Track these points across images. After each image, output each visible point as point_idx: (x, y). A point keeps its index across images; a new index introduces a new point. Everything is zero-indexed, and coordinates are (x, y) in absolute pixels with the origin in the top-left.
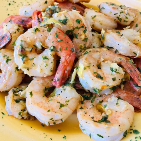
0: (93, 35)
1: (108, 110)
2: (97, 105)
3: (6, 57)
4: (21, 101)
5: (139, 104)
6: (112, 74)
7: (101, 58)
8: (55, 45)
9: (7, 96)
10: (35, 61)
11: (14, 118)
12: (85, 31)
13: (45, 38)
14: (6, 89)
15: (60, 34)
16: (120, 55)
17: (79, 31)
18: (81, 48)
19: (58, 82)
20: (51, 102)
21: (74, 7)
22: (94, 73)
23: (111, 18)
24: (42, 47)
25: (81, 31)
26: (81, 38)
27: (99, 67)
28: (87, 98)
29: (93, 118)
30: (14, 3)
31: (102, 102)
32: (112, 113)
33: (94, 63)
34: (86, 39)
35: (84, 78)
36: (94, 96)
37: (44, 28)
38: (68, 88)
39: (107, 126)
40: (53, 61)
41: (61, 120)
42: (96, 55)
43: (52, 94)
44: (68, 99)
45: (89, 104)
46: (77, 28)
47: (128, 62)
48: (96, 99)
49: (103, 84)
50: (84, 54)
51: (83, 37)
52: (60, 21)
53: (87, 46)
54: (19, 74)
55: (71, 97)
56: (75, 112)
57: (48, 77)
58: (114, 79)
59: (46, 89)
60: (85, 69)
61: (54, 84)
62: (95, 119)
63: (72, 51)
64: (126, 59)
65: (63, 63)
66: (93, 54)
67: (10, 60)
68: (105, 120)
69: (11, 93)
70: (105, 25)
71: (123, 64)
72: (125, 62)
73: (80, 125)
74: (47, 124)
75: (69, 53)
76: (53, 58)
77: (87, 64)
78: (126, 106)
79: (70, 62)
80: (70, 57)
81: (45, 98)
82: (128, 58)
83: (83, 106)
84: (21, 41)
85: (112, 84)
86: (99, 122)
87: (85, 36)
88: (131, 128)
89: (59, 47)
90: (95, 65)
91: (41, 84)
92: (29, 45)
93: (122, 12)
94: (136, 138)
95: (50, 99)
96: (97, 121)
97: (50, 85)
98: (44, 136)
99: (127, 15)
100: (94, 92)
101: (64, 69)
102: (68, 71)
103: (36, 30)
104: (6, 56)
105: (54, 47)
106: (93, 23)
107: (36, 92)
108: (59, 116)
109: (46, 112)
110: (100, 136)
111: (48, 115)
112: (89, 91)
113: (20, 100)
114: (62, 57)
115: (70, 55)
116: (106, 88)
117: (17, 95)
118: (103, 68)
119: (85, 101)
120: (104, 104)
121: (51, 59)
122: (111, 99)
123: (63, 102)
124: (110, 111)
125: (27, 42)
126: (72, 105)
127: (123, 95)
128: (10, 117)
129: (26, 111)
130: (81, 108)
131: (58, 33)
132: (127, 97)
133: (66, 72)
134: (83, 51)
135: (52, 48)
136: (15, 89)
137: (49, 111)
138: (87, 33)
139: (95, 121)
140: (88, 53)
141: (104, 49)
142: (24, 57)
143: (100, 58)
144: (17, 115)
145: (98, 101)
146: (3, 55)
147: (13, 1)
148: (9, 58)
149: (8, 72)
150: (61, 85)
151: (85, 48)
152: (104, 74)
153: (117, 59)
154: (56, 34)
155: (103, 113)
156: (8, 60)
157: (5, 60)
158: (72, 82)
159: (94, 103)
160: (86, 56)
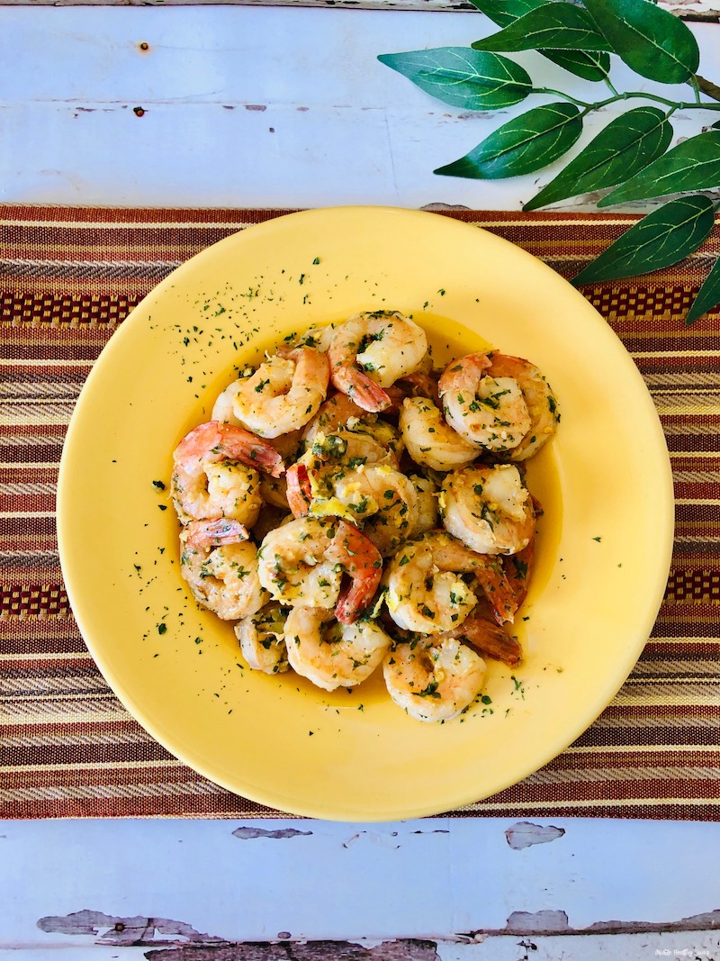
0: (420, 490)
1: (439, 668)
2: (421, 651)
3: (237, 567)
4: (273, 644)
6: (452, 607)
7: (435, 566)
8: (342, 560)
9: (239, 627)
11: (265, 676)
12: (403, 512)
13: (323, 548)
15: (353, 538)
16: (475, 553)
17: (391, 512)
18: (394, 543)
19: (346, 616)
20: (337, 658)
22: (419, 605)
23: (467, 445)
25: (394, 513)
26: (394, 525)
27: (429, 584)
28: (402, 642)
29: (412, 684)
30: (196, 335)
31: (428, 647)
32: (446, 677)
33: (417, 578)
34: (405, 524)
36: (416, 637)
37: (320, 530)
38: (367, 627)
39: (434, 702)
40: (338, 588)
42: (424, 561)
44: (367, 652)
45: (405, 652)
46: (387, 508)
47: (490, 569)
48: (419, 643)
50: (401, 563)
51: (399, 522)
52: (352, 506)
53: (406, 537)
54: (265, 596)
56: (380, 669)
58: (454, 618)
59: (323, 625)
60: (401, 600)
61: (338, 618)
62: (415, 689)
63: (376, 568)
64: (488, 562)
65: (359, 588)
66: (418, 559)
67: (247, 573)
68: (432, 691)
69: (248, 625)
72: (484, 568)
75: (371, 572)
76: (339, 583)
77: (404, 591)
79: (371, 585)
80: (373, 579)
81: (324, 646)
83: (394, 655)
84: (276, 556)
86: (423, 694)
87: (404, 519)
89: (352, 565)
90: (422, 583)
91: (312, 617)
92: (291, 564)
93: (495, 437)
95: (334, 648)
96: (419, 692)
97: (331, 618)
99: (505, 440)
101: (360, 597)
102: (368, 600)
103: (304, 538)
104: (237, 564)
105: (341, 565)
111: (333, 682)
114: (355, 581)
115: (372, 576)
117: (262, 630)
118: (436, 589)
119: (399, 646)
120: (434, 651)
121: (334, 580)
122: (449, 643)
123: (360, 659)
124: (442, 673)
125: (289, 560)
126: (376, 659)
127: (474, 631)
128: (254, 673)
129: (287, 663)
130: (392, 662)
131: (348, 538)
133: (364, 601)
136: (257, 618)
137: (335, 676)
138: (407, 513)
139: (414, 694)
140: (408, 561)
141: (443, 541)
142: (281, 585)
143: (432, 566)
144: (270, 671)
145: (424, 646)
147: (196, 329)
148: (244, 570)
150: (352, 622)
152: (436, 605)
153: (467, 563)
154: (346, 541)
155: (431, 674)
156: (242, 574)
157: (235, 573)
158: (374, 615)
159: (416, 651)
160: (403, 569)
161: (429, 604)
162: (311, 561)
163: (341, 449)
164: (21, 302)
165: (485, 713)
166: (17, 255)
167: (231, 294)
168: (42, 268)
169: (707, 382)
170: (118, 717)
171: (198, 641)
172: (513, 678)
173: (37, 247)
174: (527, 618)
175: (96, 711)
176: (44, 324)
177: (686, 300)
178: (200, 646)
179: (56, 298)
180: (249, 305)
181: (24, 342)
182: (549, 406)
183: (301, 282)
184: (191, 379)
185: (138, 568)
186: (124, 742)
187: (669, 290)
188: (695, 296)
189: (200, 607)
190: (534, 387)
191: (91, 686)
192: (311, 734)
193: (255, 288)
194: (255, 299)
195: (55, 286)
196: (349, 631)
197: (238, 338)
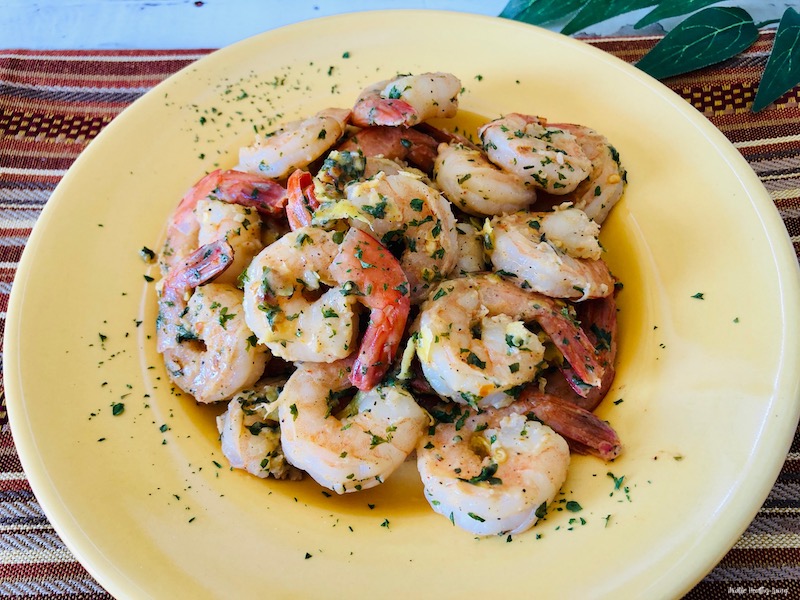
0: (461, 232)
1: (497, 449)
2: (472, 435)
3: (219, 309)
4: (265, 430)
5: (587, 432)
6: (509, 354)
7: (483, 307)
8: (354, 280)
9: (223, 416)
10: (301, 322)
11: (248, 477)
12: (436, 232)
13: (329, 260)
14: (220, 397)
15: (368, 247)
16: (537, 295)
17: (421, 231)
18: (426, 280)
19: (364, 378)
20: (349, 432)
21: (406, 141)
22: (462, 351)
23: (516, 178)
24: (320, 283)
25: (424, 233)
26: (426, 251)
27: (476, 332)
28: (444, 419)
29: (458, 471)
30: (215, 116)
31: (485, 427)
32: (507, 458)
33: (462, 322)
34: (440, 253)
35: (434, 366)
36: (463, 412)
37: (323, 233)
38: (393, 393)
39: (491, 491)
40: (351, 322)
41: (377, 478)
42: (468, 300)
43: (349, 407)
44: (392, 423)
45: (449, 435)
46: (414, 223)
47: (560, 316)
48: (469, 420)
49: (485, 383)
50: (435, 298)
51: (431, 247)
52: (367, 208)
53: (442, 272)
54: (256, 354)
55: (400, 418)
56: (412, 456)
57: (338, 362)
58: (514, 368)
59: (332, 395)
60: (437, 340)
61: (354, 383)
62: (463, 475)
63: (401, 293)
64: (555, 307)
65: (379, 325)
66: (459, 295)
67: (232, 316)
68: (489, 476)
69: (234, 408)
70: (497, 201)
71: (543, 321)
72: (550, 315)
73: (425, 491)
74: (339, 491)
75: (393, 297)
76: (351, 314)
77: (441, 328)
78: (544, 439)
79: (396, 321)
80: (397, 310)
81: (332, 420)
82: (559, 303)
83: (433, 439)
84: (264, 269)
85: (508, 380)
86: (475, 481)
87: (438, 244)
88: (562, 497)
89: (367, 284)
90: (465, 328)
91: (318, 382)
92: (285, 280)
93: (549, 161)
94: (572, 521)
95: (345, 422)
96: (469, 478)
97: (343, 385)
98: (333, 521)
99: (562, 167)
100: (463, 402)
101: (380, 342)
102: (392, 347)
103: (302, 241)
104: (219, 305)
105: (352, 284)
106: (462, 196)
107: (307, 406)
108: (370, 469)
109: (335, 458)
110: (477, 518)
111: (342, 466)
112: (450, 398)
113: (263, 426)
114: (373, 311)
115: (396, 305)
116: (493, 391)
117: (251, 413)
118: (486, 336)
119: (439, 427)
120: (489, 433)
121: (346, 315)
122: (510, 420)
123: (381, 432)
124: (501, 452)
125: (282, 274)
126: (405, 438)
127: (543, 409)
128: (235, 475)
129: (281, 456)
130: (429, 446)
131: (362, 246)
132: (554, 412)
133: (386, 349)
134: (432, 285)
135: (348, 287)
136: (246, 397)
137: (344, 455)
138: (442, 234)
139: (462, 480)
140: (445, 293)
141: (492, 280)
142: (272, 314)
143: (479, 308)
144: (256, 469)
145: (474, 427)
146: (211, 304)
147: (214, 110)
148: (229, 313)
149: (226, 352)
150: (372, 385)
151: (438, 279)
152: (487, 352)
153: (528, 306)
154: (357, 248)
155: (486, 459)
156: (225, 319)
157: (216, 318)
158: (402, 375)
159: (464, 433)
160: (439, 304)
161: (477, 350)
162: (312, 281)
163: (358, 165)
164: (50, 121)
165: (573, 525)
166: (55, 82)
167: (255, 82)
168: (78, 94)
169: (793, 166)
170: (46, 556)
171: (163, 429)
172: (610, 475)
173: (77, 77)
174: (621, 401)
175: (17, 549)
176: (69, 140)
177: (748, 95)
178: (166, 435)
179: (86, 119)
180: (273, 92)
181: (45, 155)
182: (611, 156)
183: (330, 73)
184: (202, 156)
185: (103, 338)
186: (44, 593)
187: (727, 88)
188: (756, 90)
189: (176, 392)
190: (591, 142)
191: (19, 514)
192: (308, 556)
193: (281, 77)
194: (280, 88)
195: (88, 109)
196: (367, 398)
197: (259, 122)
